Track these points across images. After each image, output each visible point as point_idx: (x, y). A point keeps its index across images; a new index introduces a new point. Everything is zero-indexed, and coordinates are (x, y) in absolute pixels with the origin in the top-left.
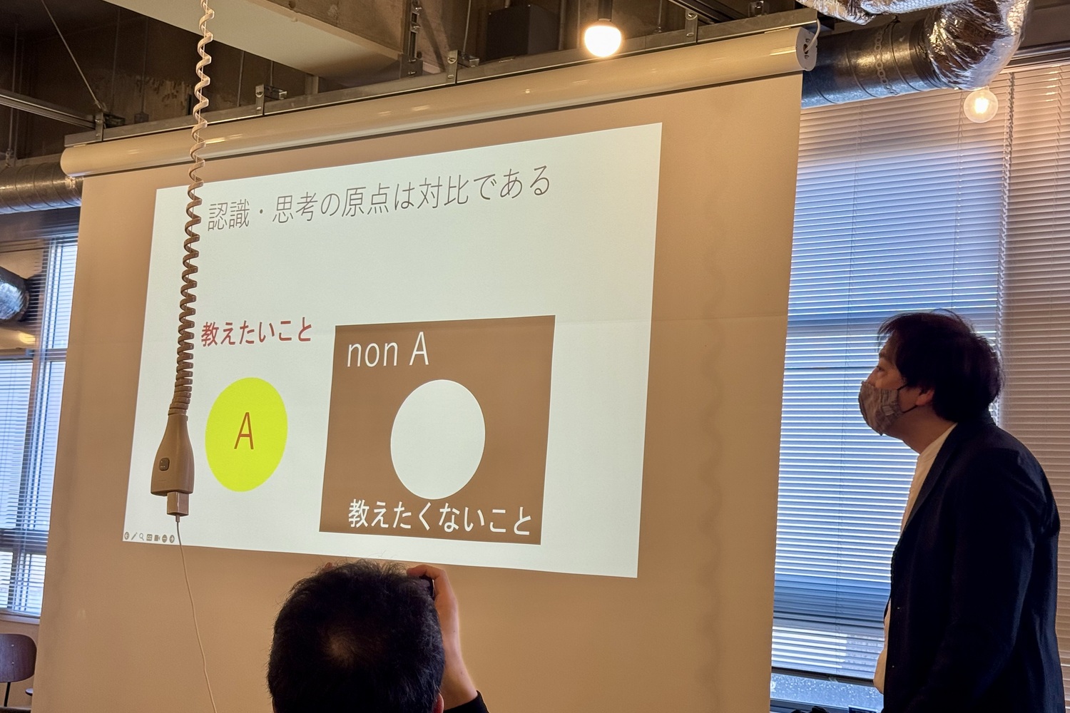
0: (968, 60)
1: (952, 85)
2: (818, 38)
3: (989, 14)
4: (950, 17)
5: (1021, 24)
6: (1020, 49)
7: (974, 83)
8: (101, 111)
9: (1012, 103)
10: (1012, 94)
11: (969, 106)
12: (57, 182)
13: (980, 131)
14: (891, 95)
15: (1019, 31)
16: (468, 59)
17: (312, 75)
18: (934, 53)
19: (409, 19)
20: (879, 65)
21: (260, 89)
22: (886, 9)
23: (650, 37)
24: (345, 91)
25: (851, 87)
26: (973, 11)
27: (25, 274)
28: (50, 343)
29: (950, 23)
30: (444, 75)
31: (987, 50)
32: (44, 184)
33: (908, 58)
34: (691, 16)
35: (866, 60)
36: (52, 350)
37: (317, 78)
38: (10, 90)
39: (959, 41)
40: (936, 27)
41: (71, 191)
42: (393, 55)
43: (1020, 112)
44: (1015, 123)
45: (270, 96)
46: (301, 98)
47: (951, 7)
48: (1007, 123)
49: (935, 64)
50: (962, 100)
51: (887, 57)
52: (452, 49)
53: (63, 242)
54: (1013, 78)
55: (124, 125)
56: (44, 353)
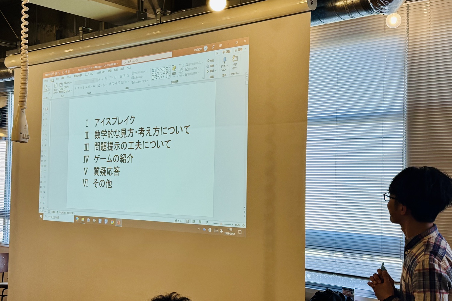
1: (380, 13)
7: (390, 12)
8: (19, 40)
9: (408, 18)
10: (408, 13)
11: (388, 21)
12: (4, 70)
14: (351, 19)
16: (165, 11)
21: (80, 29)
25: (333, 16)
30: (156, 19)
33: (359, 1)
35: (340, 3)
37: (104, 23)
41: (11, 74)
42: (134, 11)
43: (411, 22)
44: (410, 26)
46: (98, 32)
48: (406, 27)
49: (371, 4)
50: (385, 19)
52: (159, 7)
56: (9, 139)
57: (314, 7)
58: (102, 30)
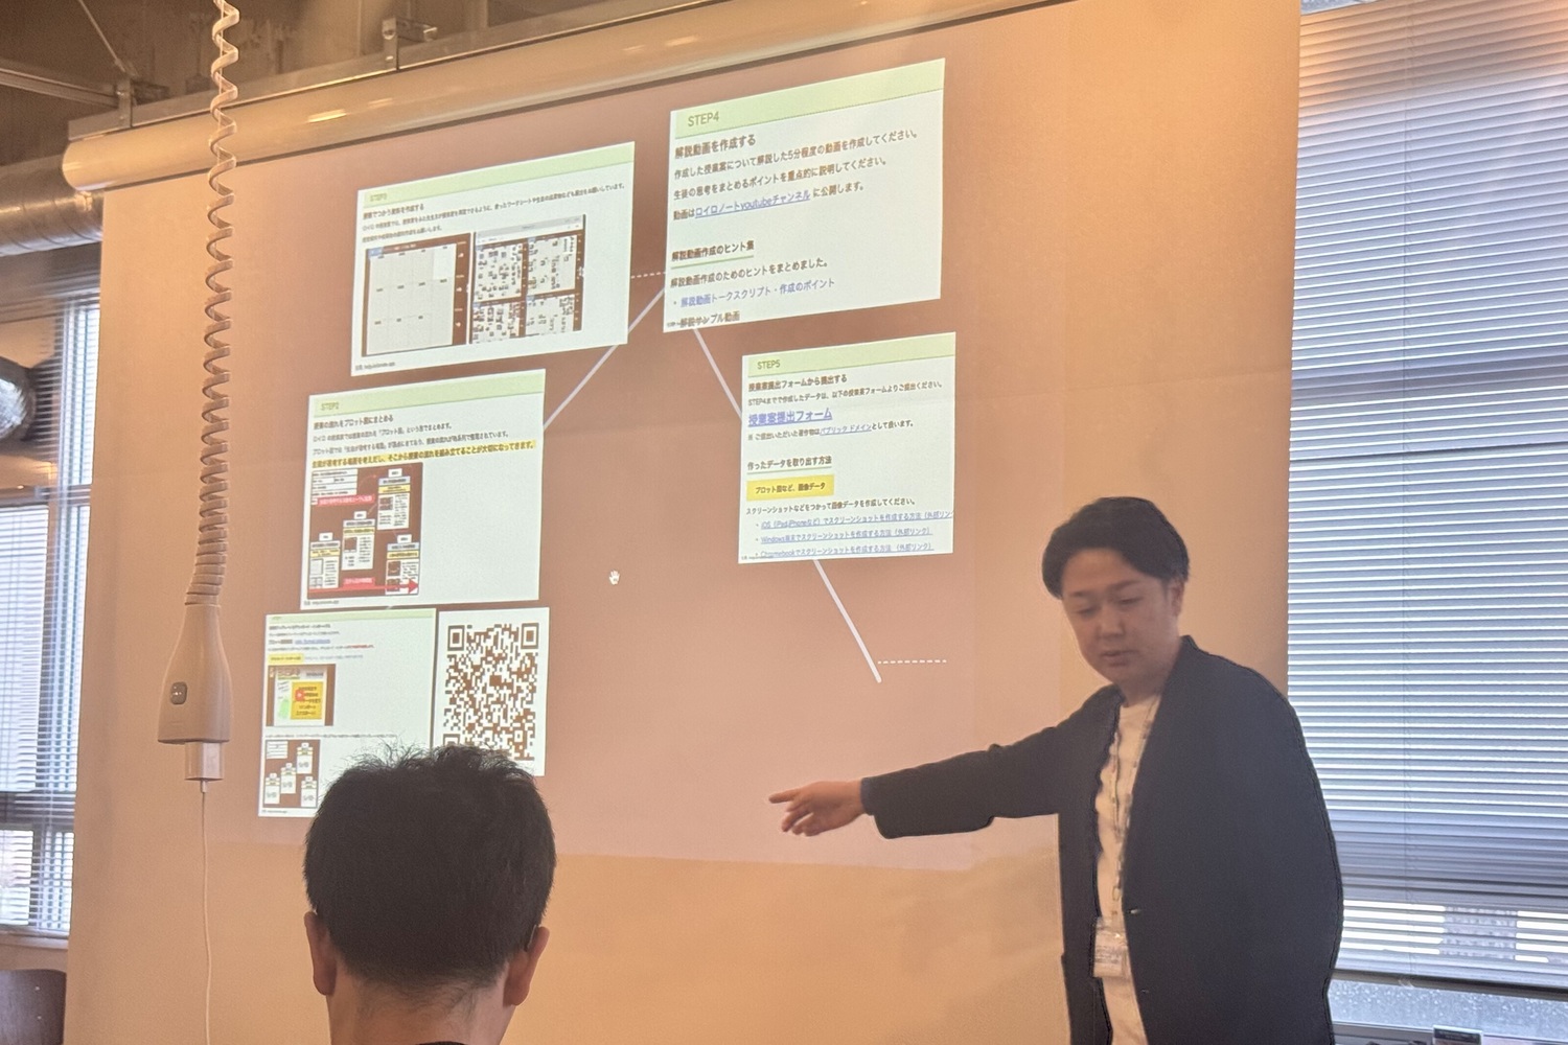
12: (61, 202)
21: (389, 24)
32: (39, 205)
36: (76, 487)
41: (85, 216)
45: (408, 37)
46: (460, 36)
53: (86, 302)
55: (168, 98)
56: (66, 491)
58: (478, 27)
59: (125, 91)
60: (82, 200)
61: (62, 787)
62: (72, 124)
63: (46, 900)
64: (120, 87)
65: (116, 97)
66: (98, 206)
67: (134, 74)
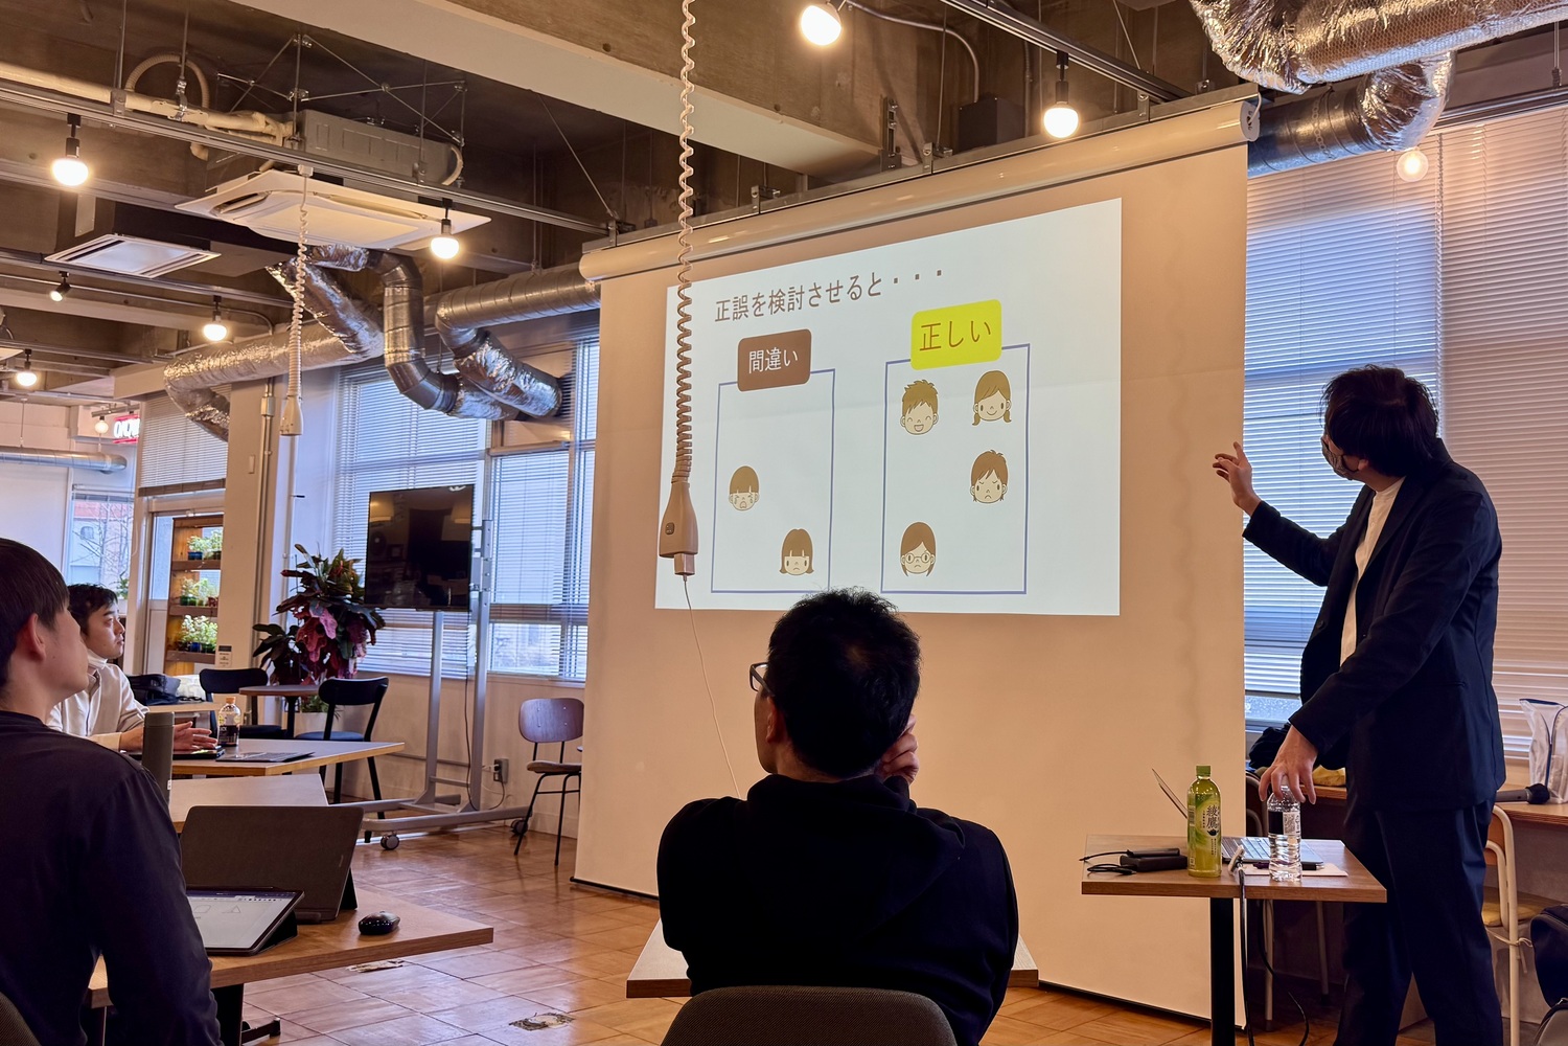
0: (1398, 122)
1: (1385, 146)
2: (1260, 110)
3: (1415, 78)
4: (1380, 83)
5: (1445, 86)
6: (1445, 110)
7: (1404, 144)
8: (612, 219)
9: (1441, 163)
10: (1440, 154)
11: (1402, 166)
12: (578, 287)
13: (1413, 189)
14: (1329, 160)
15: (1444, 93)
16: (942, 150)
17: (801, 174)
18: (1366, 117)
19: (888, 117)
20: (1317, 132)
21: (755, 189)
22: (1321, 78)
23: (1106, 120)
24: (832, 187)
25: (1292, 154)
26: (1401, 76)
27: (558, 374)
28: (583, 434)
29: (1380, 89)
30: (921, 166)
31: (1416, 112)
32: (567, 289)
33: (1344, 124)
34: (1143, 97)
35: (1305, 129)
36: (586, 441)
37: (806, 178)
38: (532, 204)
39: (1388, 105)
40: (1367, 94)
41: (591, 294)
42: (874, 150)
43: (1449, 171)
44: (1445, 180)
45: (765, 195)
46: (793, 195)
47: (1381, 74)
48: (1437, 182)
49: (1368, 128)
50: (1395, 162)
51: (1324, 124)
52: (927, 142)
53: (589, 342)
54: (1441, 139)
55: (634, 230)
56: (578, 443)
57: (1254, 135)
58: (802, 191)
59: (612, 227)
60: (589, 286)
61: (576, 601)
62: (584, 245)
63: (568, 662)
64: (610, 224)
65: (608, 230)
66: (598, 289)
67: (617, 218)
